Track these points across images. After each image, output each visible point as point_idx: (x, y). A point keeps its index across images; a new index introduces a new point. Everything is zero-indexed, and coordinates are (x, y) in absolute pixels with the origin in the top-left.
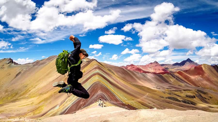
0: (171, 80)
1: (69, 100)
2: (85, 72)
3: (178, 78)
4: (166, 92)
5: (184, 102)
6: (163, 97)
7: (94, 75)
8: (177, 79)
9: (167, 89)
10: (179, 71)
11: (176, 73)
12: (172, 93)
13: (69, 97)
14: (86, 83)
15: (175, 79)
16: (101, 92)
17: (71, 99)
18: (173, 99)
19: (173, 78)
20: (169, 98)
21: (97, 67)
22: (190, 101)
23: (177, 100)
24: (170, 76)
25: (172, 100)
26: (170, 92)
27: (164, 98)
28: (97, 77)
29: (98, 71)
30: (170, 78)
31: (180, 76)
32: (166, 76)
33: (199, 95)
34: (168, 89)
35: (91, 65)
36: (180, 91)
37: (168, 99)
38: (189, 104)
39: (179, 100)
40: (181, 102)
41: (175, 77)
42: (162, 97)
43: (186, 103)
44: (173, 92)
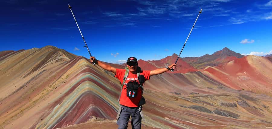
0: (197, 81)
1: (42, 125)
2: (68, 77)
3: (207, 78)
4: (189, 99)
5: (218, 113)
6: (184, 107)
7: (83, 82)
8: (205, 79)
9: (191, 94)
10: (209, 68)
11: (205, 70)
12: (198, 100)
13: (42, 120)
14: (71, 94)
15: (202, 80)
16: (94, 107)
17: (45, 124)
18: (200, 109)
19: (199, 77)
20: (194, 108)
21: (86, 69)
22: (227, 112)
23: (206, 110)
24: (195, 76)
25: (198, 110)
26: (196, 98)
27: (186, 109)
28: (87, 84)
29: (88, 75)
30: (195, 78)
31: (211, 75)
32: (189, 76)
33: (244, 102)
34: (193, 94)
35: (77, 65)
36: (211, 96)
37: (192, 109)
38: (226, 116)
39: (209, 110)
40: (212, 113)
41: (202, 77)
42: (182, 107)
43: (220, 115)
44: (201, 98)
